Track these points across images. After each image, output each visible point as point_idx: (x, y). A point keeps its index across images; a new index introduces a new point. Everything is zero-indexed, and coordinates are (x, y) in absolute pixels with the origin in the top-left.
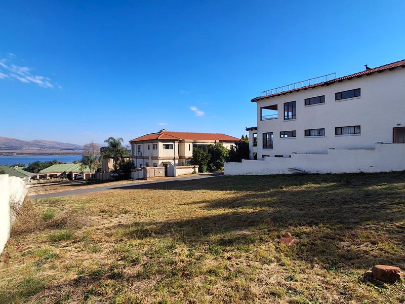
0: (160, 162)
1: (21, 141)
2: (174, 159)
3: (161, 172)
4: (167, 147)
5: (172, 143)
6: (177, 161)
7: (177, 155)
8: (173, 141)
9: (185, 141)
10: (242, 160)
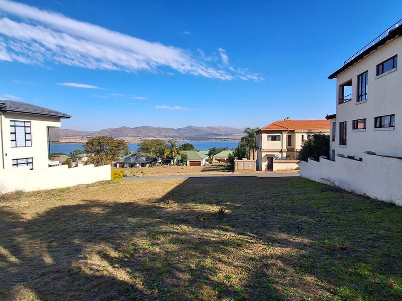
0: (264, 154)
1: (235, 129)
2: (281, 152)
3: (250, 166)
4: (274, 139)
5: (279, 134)
6: (285, 155)
7: (285, 147)
8: (280, 132)
9: (296, 131)
10: (321, 158)
